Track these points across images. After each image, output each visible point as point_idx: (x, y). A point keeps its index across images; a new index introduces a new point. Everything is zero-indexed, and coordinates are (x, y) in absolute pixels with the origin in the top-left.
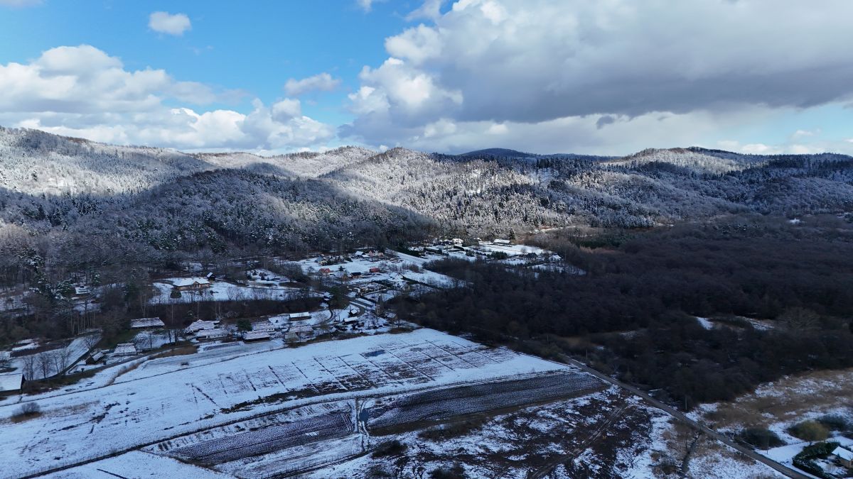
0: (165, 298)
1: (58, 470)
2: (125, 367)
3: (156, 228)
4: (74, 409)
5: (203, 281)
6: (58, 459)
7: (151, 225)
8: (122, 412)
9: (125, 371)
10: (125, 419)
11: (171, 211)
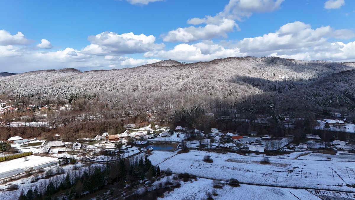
0: (322, 127)
1: (274, 186)
2: (302, 153)
3: (320, 96)
4: (282, 165)
5: (341, 122)
6: (275, 182)
7: (318, 95)
8: (300, 171)
9: (302, 155)
10: (301, 175)
11: (328, 89)
